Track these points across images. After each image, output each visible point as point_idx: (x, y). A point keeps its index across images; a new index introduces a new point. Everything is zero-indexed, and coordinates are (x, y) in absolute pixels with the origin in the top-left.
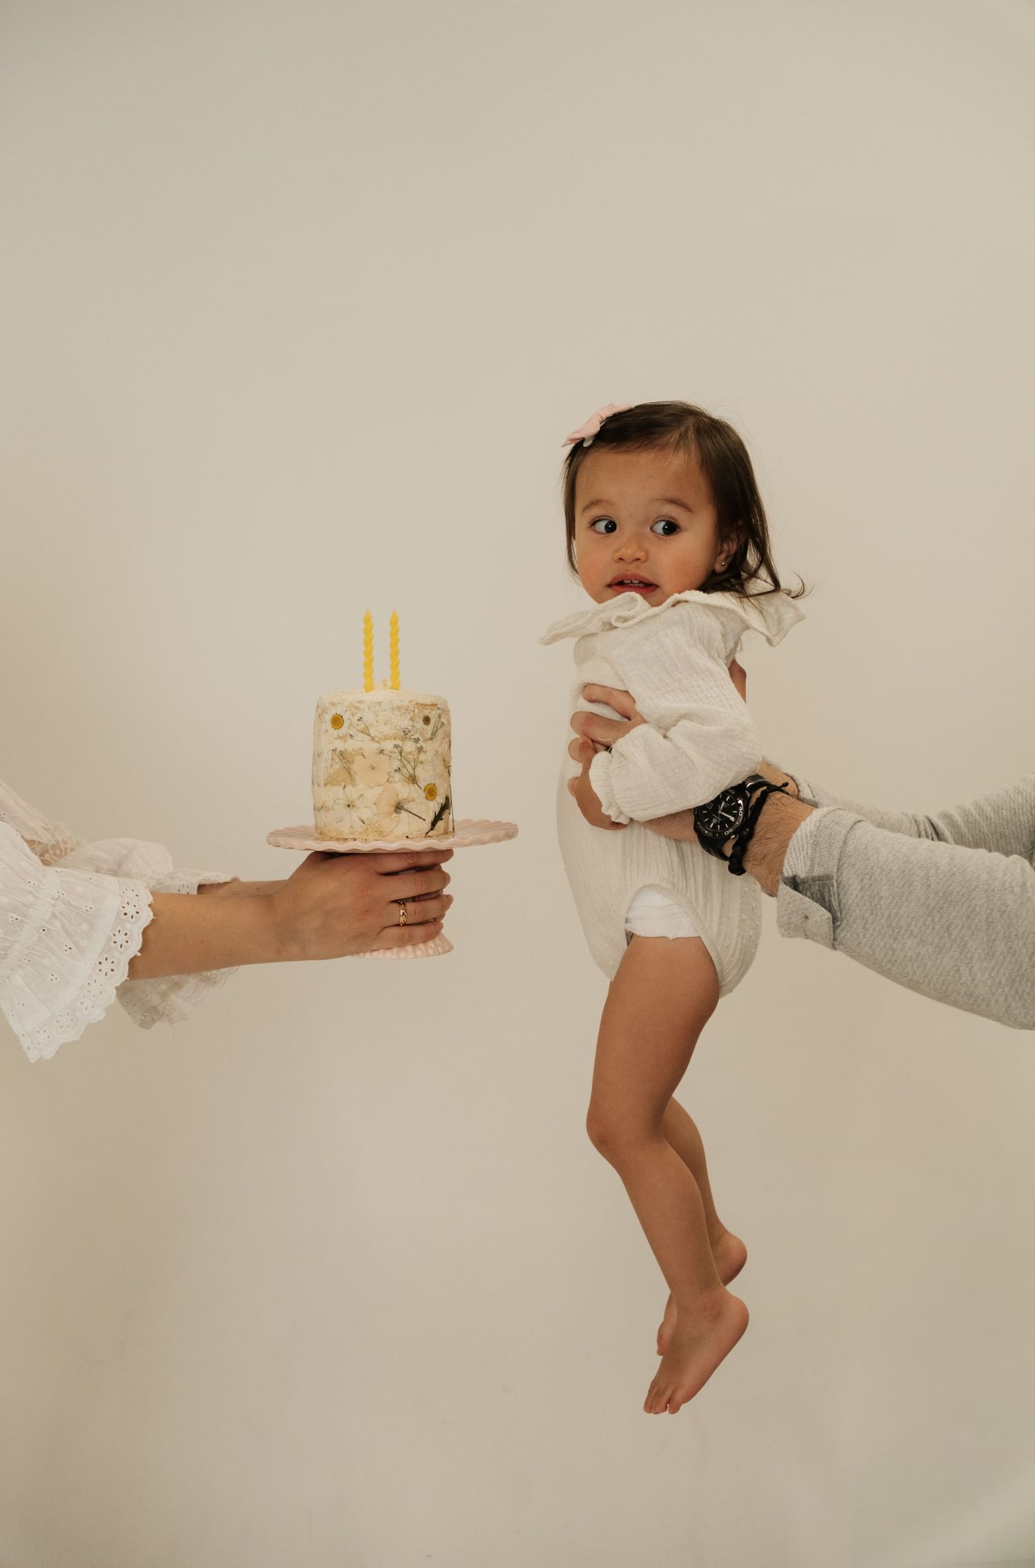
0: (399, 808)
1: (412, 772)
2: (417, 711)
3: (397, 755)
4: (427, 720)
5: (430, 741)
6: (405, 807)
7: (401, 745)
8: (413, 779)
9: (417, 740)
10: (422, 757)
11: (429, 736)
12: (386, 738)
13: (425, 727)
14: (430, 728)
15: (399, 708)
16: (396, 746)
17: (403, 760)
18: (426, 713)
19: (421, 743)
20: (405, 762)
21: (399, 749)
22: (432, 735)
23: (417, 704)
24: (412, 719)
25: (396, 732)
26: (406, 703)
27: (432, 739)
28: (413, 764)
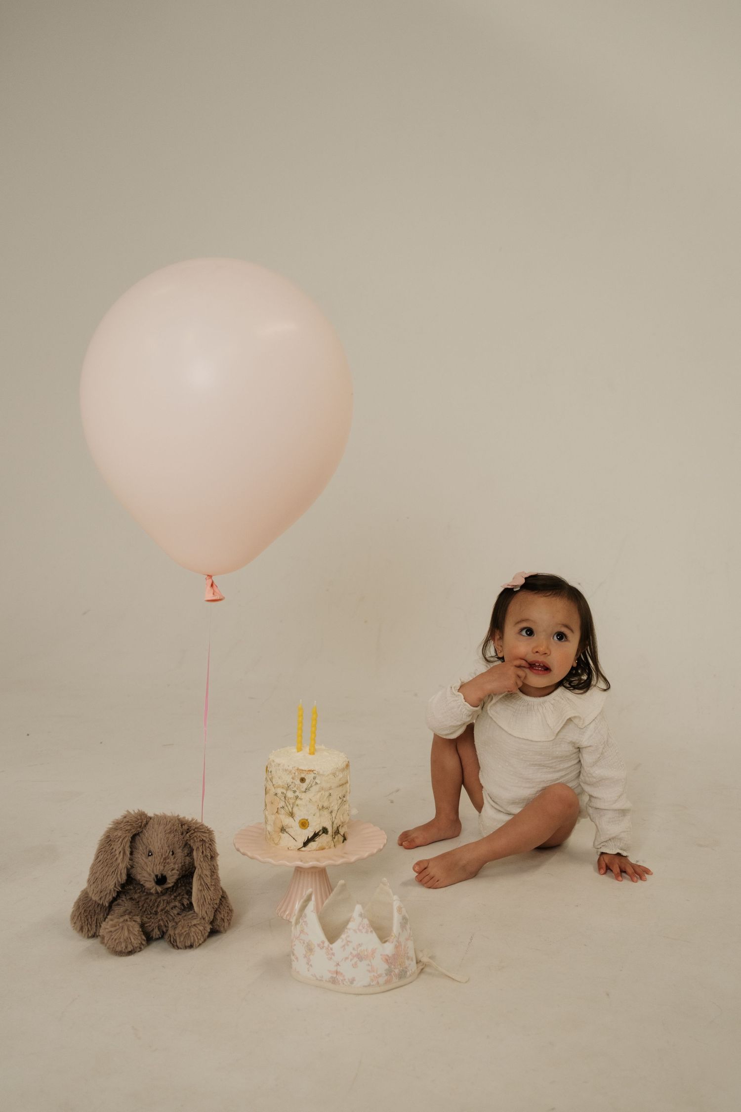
0: (283, 830)
1: (291, 810)
2: (296, 774)
3: (283, 798)
4: (303, 780)
5: (304, 793)
6: (287, 830)
7: (285, 793)
8: (292, 814)
9: (295, 792)
10: (298, 802)
11: (304, 789)
12: (279, 787)
13: (301, 784)
14: (304, 785)
15: (286, 770)
16: (283, 793)
17: (286, 802)
18: (303, 776)
19: (297, 793)
20: (288, 804)
21: (284, 795)
22: (306, 789)
23: (298, 769)
24: (293, 778)
25: (284, 784)
26: (290, 768)
27: (305, 792)
28: (292, 805)
